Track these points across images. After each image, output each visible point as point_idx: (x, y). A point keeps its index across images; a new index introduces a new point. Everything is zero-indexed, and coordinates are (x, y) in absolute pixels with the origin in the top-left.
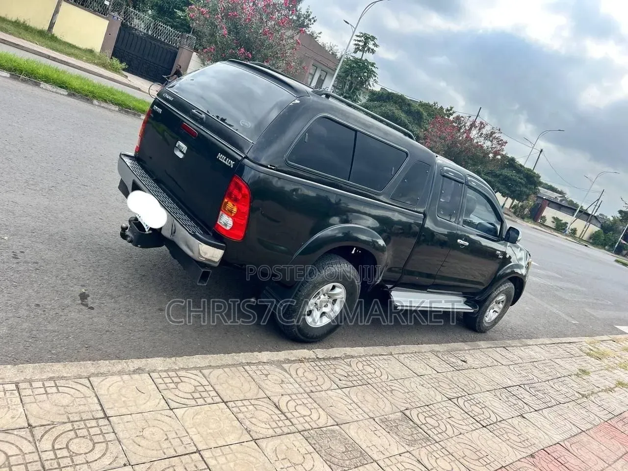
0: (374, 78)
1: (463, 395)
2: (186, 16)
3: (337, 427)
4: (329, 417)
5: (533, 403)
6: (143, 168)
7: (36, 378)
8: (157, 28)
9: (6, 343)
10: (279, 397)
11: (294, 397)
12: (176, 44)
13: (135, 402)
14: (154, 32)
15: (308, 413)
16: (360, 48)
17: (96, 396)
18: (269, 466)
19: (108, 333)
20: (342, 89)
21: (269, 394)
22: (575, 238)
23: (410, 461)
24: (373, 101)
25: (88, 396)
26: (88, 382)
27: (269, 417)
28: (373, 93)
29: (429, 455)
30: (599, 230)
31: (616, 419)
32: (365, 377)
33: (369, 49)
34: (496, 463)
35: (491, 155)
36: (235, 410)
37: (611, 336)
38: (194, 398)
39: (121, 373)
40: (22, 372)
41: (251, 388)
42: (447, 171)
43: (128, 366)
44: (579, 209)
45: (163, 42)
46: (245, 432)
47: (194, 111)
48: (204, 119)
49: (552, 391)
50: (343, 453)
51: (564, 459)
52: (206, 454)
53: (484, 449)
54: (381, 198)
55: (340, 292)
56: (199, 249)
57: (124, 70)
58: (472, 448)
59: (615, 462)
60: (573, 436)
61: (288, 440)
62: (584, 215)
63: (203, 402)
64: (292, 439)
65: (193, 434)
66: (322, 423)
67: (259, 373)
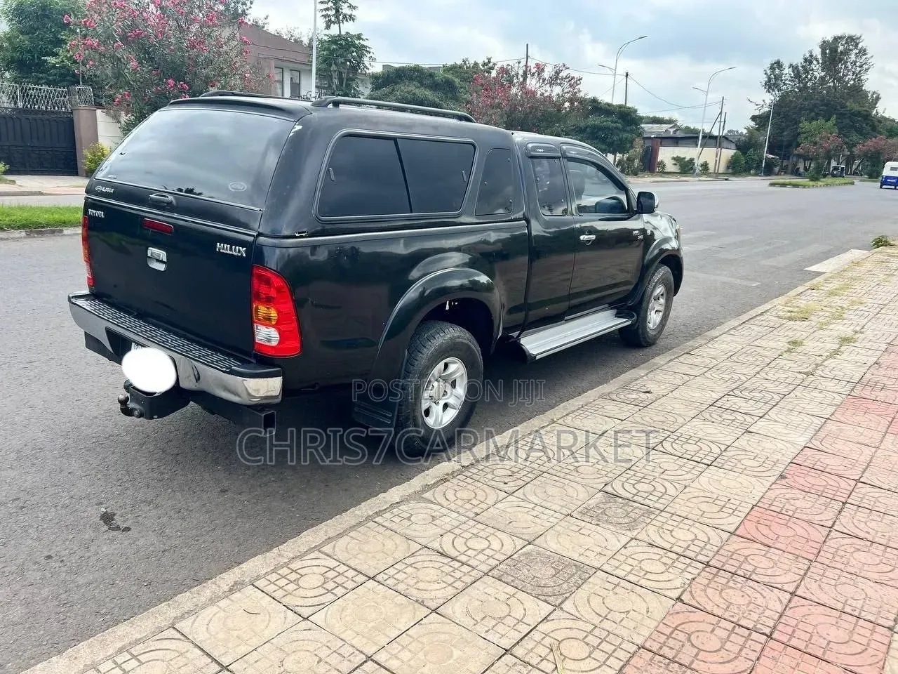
0: (369, 55)
1: (666, 436)
2: (63, 61)
3: (531, 547)
4: (513, 538)
5: (754, 409)
6: (112, 305)
7: (100, 658)
8: (27, 95)
9: (29, 628)
10: (438, 540)
11: (457, 531)
12: (65, 108)
13: (253, 631)
14: (25, 102)
15: (485, 544)
16: (333, 19)
17: (196, 646)
18: (469, 636)
19: (166, 554)
20: (330, 86)
21: (424, 542)
22: (709, 175)
23: (640, 549)
24: (380, 89)
25: (185, 650)
26: (175, 632)
27: (439, 572)
28: (375, 77)
29: (661, 531)
30: (735, 154)
31: (860, 387)
32: (536, 466)
33: (345, 17)
34: (743, 504)
35: (567, 105)
36: (390, 582)
37: (806, 284)
38: (329, 591)
39: (213, 600)
40: (76, 658)
41: (396, 544)
42: (534, 149)
43: (219, 587)
44: (701, 134)
45: (46, 112)
46: (417, 605)
47: (153, 196)
48: (174, 201)
49: (768, 385)
50: (554, 576)
51: (821, 464)
52: (381, 657)
53: (721, 493)
54: (463, 219)
55: (457, 368)
56: (247, 389)
57: (6, 173)
58: (707, 499)
59: (882, 441)
60: (819, 430)
61: (477, 592)
62: (710, 140)
63: (344, 591)
64: (481, 588)
65: (351, 638)
66: (508, 549)
67: (397, 520)
